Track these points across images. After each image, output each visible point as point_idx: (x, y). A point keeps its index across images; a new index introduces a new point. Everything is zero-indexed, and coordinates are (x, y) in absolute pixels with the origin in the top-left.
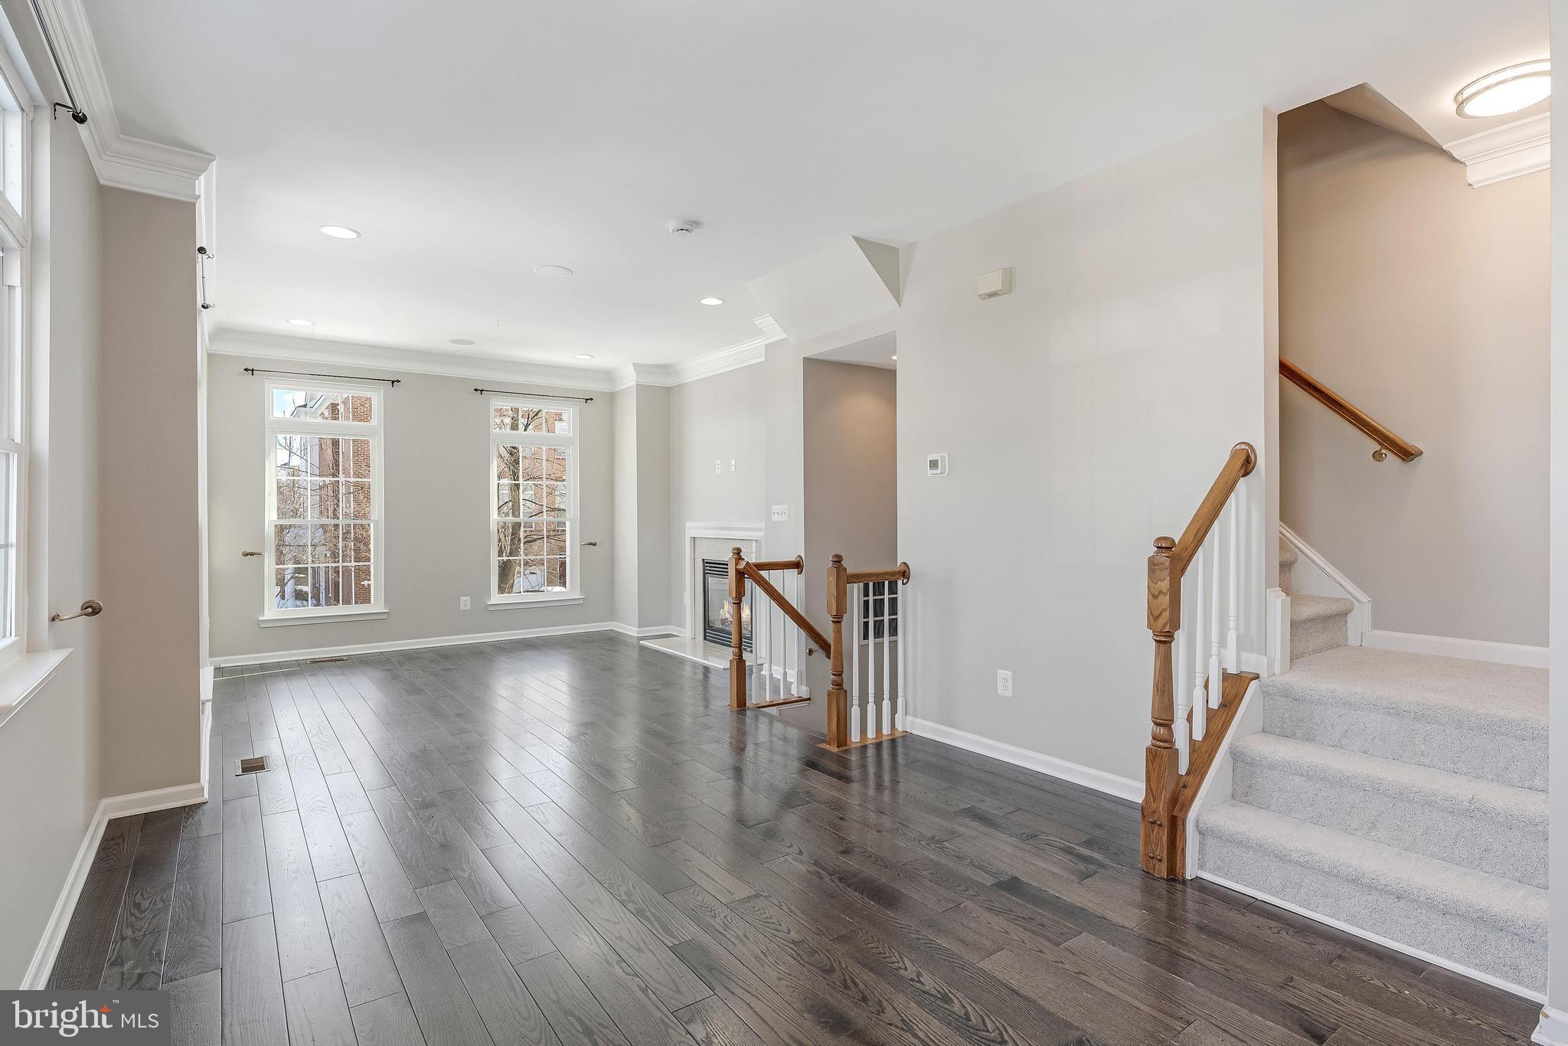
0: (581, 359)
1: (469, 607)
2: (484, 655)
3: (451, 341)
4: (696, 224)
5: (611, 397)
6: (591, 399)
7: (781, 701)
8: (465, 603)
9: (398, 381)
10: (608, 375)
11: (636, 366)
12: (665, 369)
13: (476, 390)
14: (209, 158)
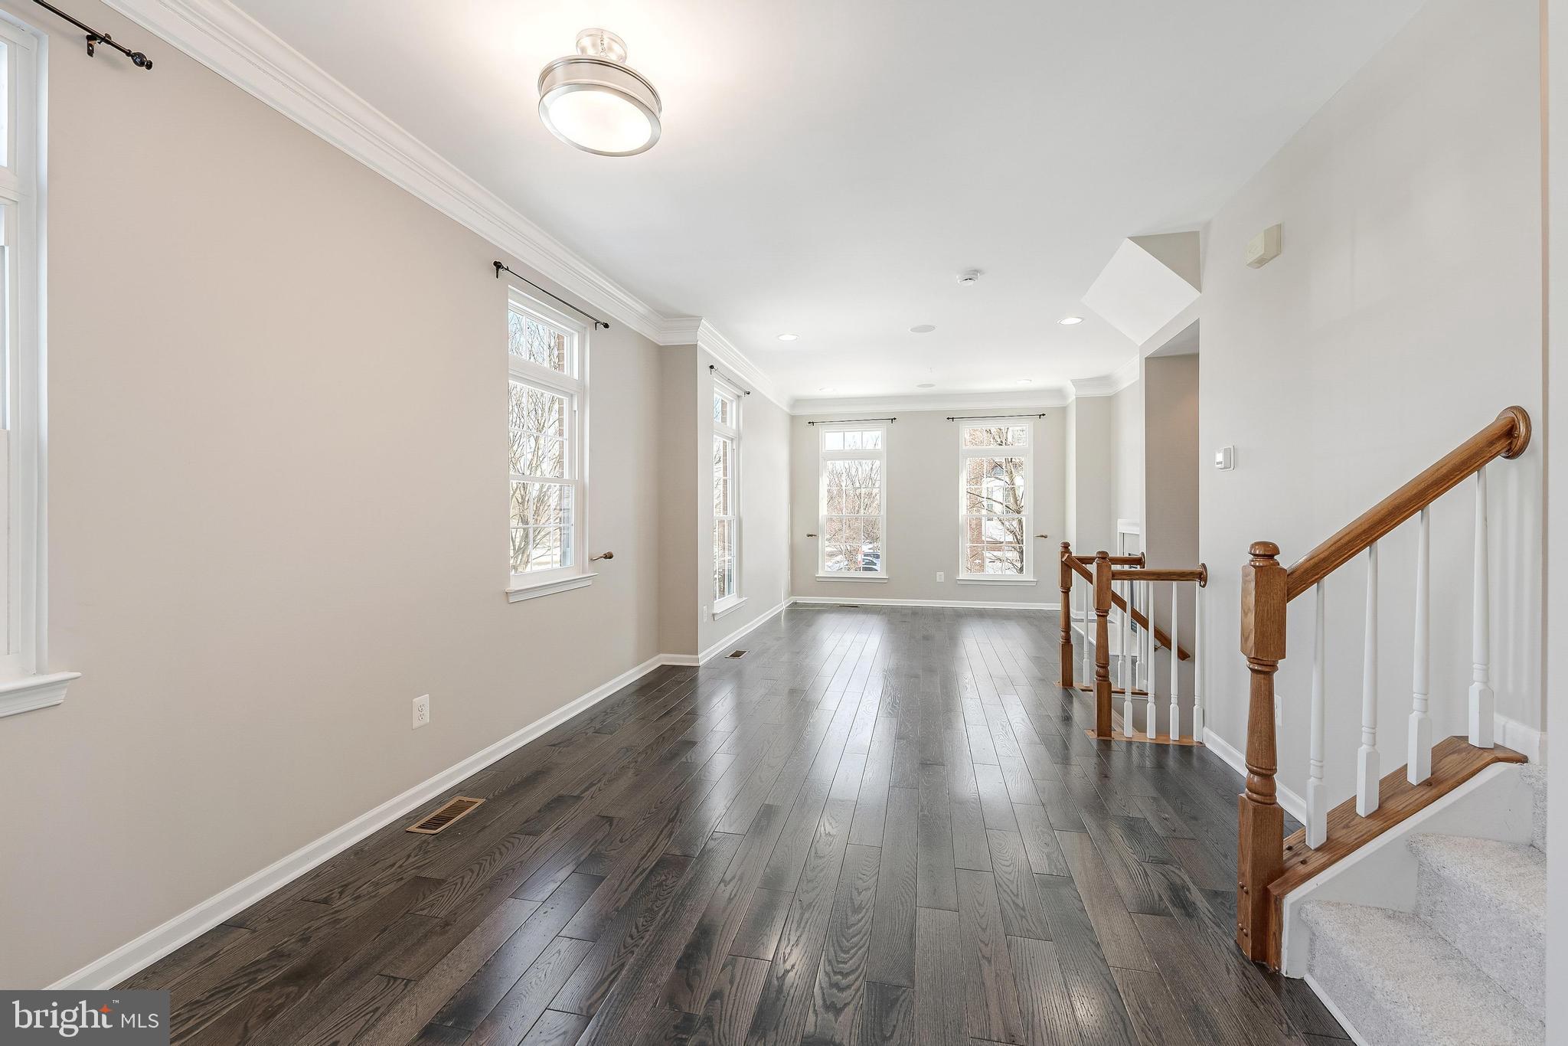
0: (1021, 384)
1: (943, 580)
2: (960, 616)
3: (919, 386)
4: (976, 271)
5: (1063, 410)
6: (1044, 415)
7: (1119, 690)
8: (940, 576)
9: (895, 419)
10: (1060, 392)
11: (1074, 382)
12: (1105, 380)
13: (948, 419)
14: (699, 318)
